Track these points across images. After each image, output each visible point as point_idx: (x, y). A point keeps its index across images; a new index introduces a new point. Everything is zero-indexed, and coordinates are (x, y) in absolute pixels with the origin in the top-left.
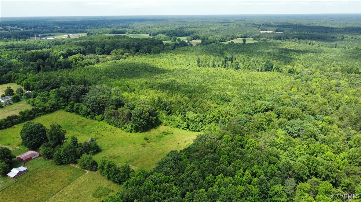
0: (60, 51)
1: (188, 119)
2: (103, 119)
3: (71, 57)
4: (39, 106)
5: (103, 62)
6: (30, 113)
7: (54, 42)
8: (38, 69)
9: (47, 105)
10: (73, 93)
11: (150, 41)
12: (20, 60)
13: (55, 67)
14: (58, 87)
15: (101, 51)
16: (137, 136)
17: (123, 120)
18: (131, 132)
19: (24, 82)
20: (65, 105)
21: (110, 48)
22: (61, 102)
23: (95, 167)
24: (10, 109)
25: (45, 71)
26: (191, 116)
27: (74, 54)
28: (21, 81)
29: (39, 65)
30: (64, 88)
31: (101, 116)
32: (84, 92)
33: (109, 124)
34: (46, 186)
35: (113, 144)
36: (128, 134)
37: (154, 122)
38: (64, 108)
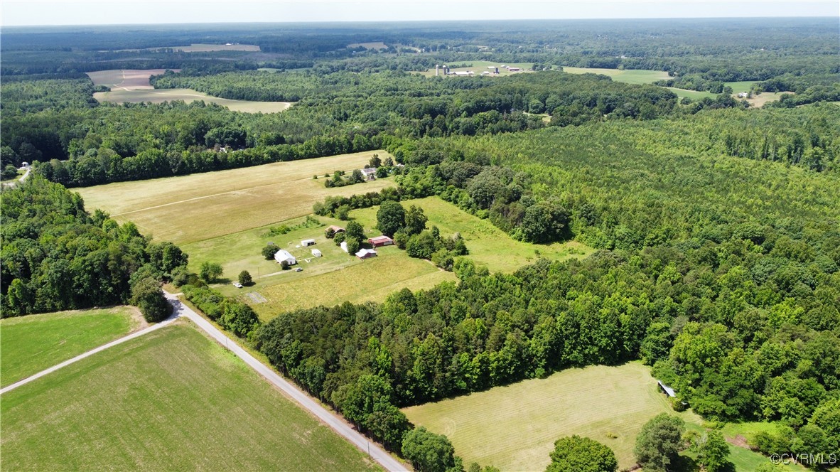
0: (466, 102)
1: (615, 236)
2: (488, 217)
3: (478, 115)
4: (407, 186)
5: (534, 128)
6: (395, 193)
7: (464, 83)
8: (422, 132)
9: (418, 185)
10: (455, 173)
11: (646, 92)
12: (400, 114)
13: (448, 131)
14: (439, 163)
15: (537, 107)
16: (527, 247)
17: (512, 221)
18: (520, 240)
19: (397, 150)
20: (442, 190)
21: (556, 101)
22: (437, 185)
23: (450, 266)
24: (372, 185)
25: (431, 135)
26: (620, 231)
27: (489, 108)
28: (394, 149)
29: (425, 125)
30: (447, 164)
31: (485, 211)
32: (472, 173)
33: (494, 225)
34: (391, 273)
35: (488, 250)
36: (516, 241)
37: (558, 230)
38: (439, 194)
